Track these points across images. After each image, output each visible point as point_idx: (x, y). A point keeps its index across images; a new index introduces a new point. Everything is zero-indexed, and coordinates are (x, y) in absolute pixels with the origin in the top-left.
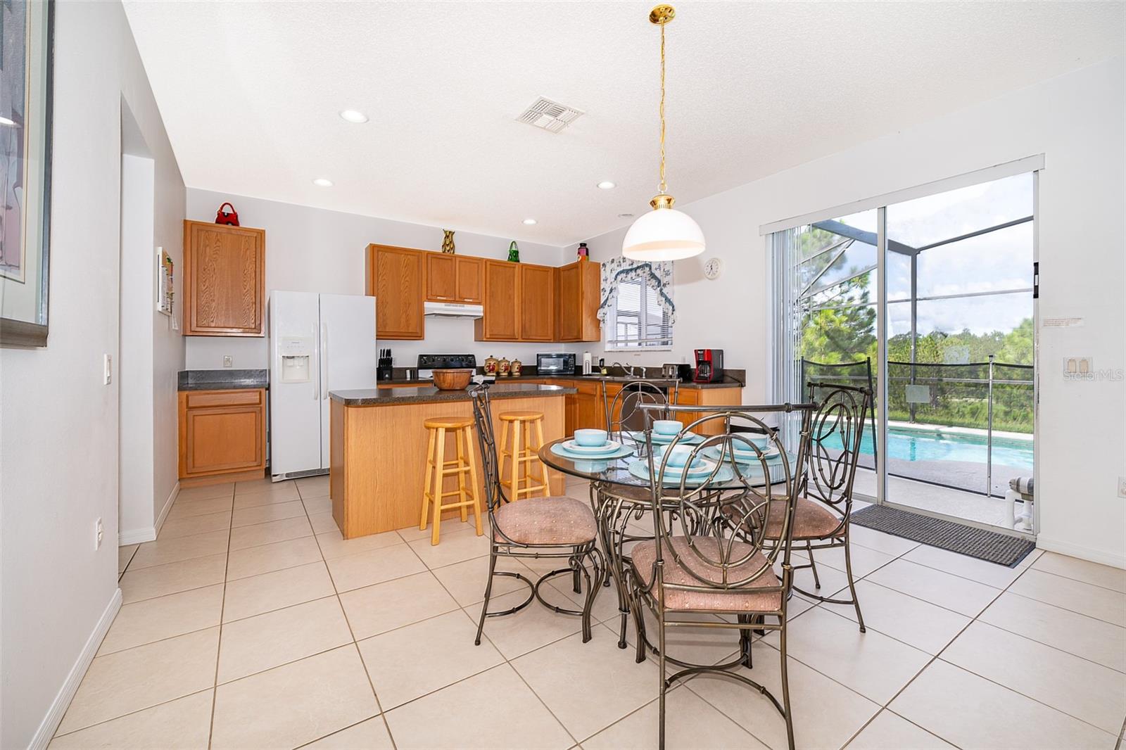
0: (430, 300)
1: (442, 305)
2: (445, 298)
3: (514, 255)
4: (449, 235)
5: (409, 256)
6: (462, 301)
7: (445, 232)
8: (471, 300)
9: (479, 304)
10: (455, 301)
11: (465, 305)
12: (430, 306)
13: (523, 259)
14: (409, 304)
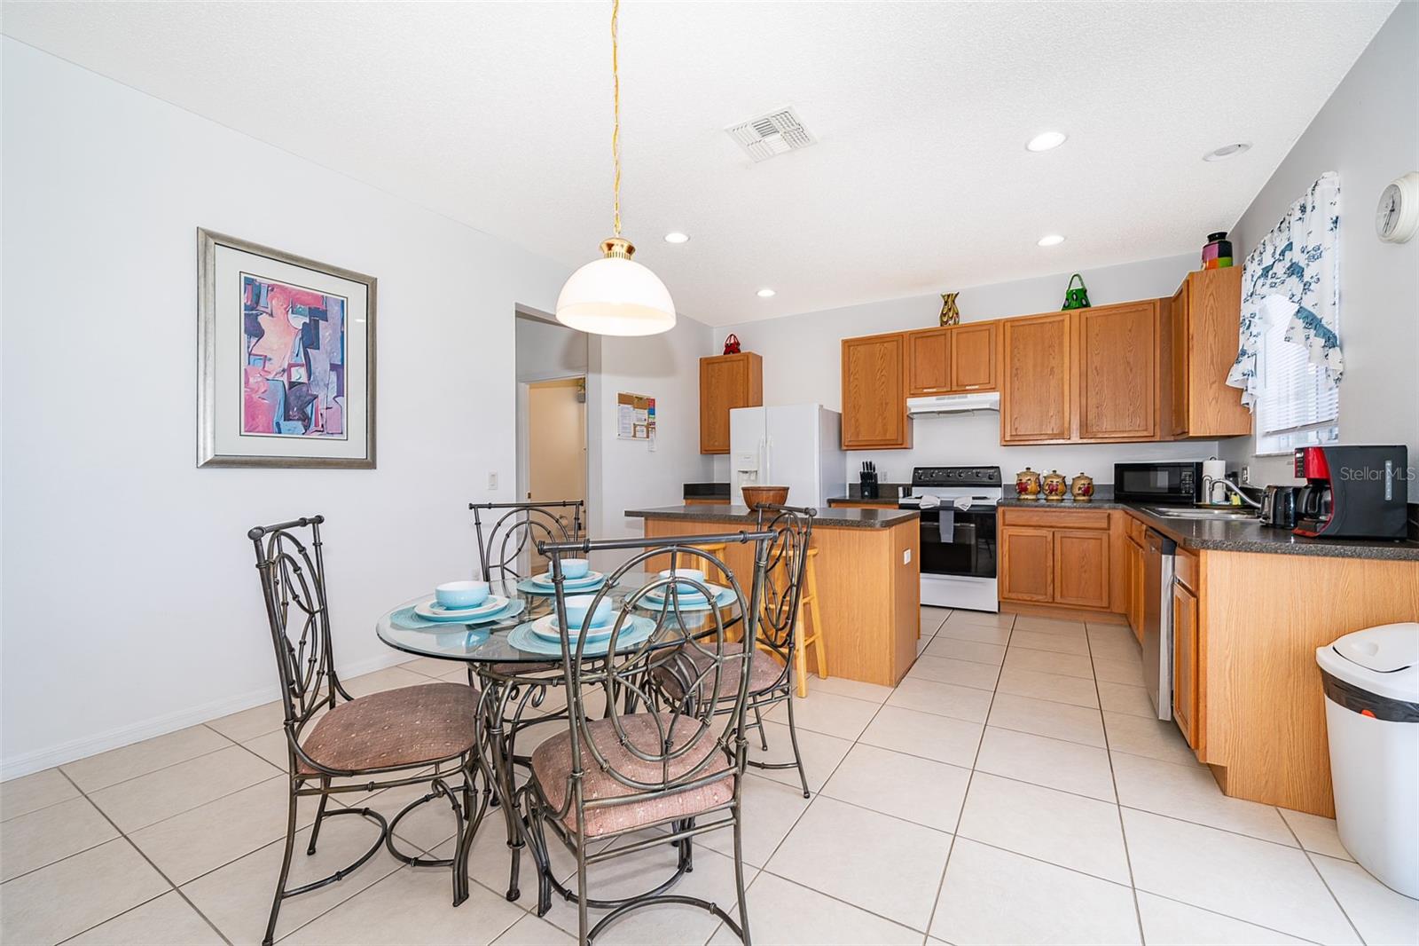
0: (914, 395)
1: (932, 400)
2: (934, 390)
3: (1078, 299)
4: (949, 300)
5: (885, 345)
6: (962, 391)
7: (943, 297)
8: (977, 387)
9: (993, 389)
10: (951, 392)
11: (969, 395)
12: (915, 404)
13: (1096, 301)
14: (887, 404)
